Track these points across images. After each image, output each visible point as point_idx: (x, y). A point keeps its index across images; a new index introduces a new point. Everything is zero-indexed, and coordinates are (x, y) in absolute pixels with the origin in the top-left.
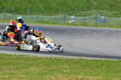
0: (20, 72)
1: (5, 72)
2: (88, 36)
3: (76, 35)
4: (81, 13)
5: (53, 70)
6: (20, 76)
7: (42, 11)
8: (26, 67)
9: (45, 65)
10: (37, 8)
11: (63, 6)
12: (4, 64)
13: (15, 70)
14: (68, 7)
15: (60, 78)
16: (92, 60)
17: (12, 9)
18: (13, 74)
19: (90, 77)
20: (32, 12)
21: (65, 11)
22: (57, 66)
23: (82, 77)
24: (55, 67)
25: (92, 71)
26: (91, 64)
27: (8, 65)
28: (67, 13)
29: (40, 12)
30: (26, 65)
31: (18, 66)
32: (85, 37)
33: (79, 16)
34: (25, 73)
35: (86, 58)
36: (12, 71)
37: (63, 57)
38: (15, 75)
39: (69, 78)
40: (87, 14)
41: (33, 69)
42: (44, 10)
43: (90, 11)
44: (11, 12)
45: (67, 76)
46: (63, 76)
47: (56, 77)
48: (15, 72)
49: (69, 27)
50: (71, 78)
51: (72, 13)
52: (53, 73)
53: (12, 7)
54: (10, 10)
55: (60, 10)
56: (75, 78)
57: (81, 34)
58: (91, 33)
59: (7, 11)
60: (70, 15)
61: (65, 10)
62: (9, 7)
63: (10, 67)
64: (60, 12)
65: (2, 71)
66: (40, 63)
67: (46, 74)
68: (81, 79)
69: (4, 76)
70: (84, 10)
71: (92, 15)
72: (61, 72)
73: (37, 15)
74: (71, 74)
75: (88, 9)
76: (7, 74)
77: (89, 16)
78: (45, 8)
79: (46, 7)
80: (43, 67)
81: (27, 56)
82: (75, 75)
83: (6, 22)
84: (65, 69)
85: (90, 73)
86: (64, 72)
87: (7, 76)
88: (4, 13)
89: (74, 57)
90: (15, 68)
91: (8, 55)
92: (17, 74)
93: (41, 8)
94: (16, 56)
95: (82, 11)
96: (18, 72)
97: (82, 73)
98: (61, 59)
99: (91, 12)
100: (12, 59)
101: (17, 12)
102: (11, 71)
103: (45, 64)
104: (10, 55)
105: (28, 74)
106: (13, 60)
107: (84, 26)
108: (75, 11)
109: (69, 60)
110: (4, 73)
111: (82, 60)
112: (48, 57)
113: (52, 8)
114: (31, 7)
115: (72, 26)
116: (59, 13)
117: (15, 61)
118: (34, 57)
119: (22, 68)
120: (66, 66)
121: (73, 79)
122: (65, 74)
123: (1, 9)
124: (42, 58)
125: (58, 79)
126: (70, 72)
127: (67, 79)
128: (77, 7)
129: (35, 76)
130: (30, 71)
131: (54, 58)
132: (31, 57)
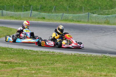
0: (46, 68)
1: (32, 67)
2: (111, 33)
3: (100, 33)
4: (104, 12)
5: (78, 67)
6: (46, 72)
7: (67, 9)
8: (52, 63)
9: (70, 62)
10: (62, 6)
11: (86, 5)
13: (41, 65)
14: (92, 5)
15: (84, 74)
16: (115, 58)
17: (37, 8)
18: (39, 69)
19: (113, 74)
20: (56, 11)
21: (88, 10)
22: (81, 63)
23: (105, 73)
24: (79, 64)
26: (114, 61)
27: (35, 61)
28: (91, 11)
29: (64, 10)
30: (52, 61)
31: (44, 62)
32: (108, 35)
33: (102, 14)
34: (51, 69)
35: (109, 55)
36: (39, 67)
37: (87, 54)
38: (41, 71)
39: (93, 74)
40: (109, 13)
41: (58, 65)
42: (69, 8)
43: (113, 10)
44: (37, 10)
45: (91, 72)
47: (81, 73)
49: (93, 25)
50: (95, 74)
51: (95, 12)
52: (78, 69)
53: (38, 5)
54: (36, 8)
55: (83, 9)
56: (99, 74)
57: (104, 32)
58: (114, 31)
59: (33, 9)
60: (93, 13)
61: (89, 8)
62: (35, 5)
63: (37, 62)
64: (83, 11)
65: (29, 67)
66: (65, 60)
67: (70, 70)
68: (104, 75)
69: (31, 72)
70: (107, 9)
71: (114, 14)
72: (86, 69)
73: (62, 14)
74: (95, 71)
75: (111, 8)
76: (34, 69)
77: (111, 14)
78: (69, 7)
79: (70, 5)
80: (68, 63)
81: (52, 52)
82: (99, 71)
83: (32, 19)
84: (89, 66)
85: (114, 69)
86: (88, 68)
87: (33, 72)
88: (31, 11)
89: (98, 54)
90: (41, 64)
91: (34, 51)
92: (43, 69)
93: (66, 7)
94: (42, 52)
95: (105, 9)
96: (44, 67)
97: (106, 69)
98: (85, 56)
100: (38, 55)
101: (43, 10)
102: (37, 67)
103: (70, 60)
104: (37, 52)
105: (54, 70)
106: (39, 57)
107: (107, 24)
108: (99, 9)
109: (92, 57)
110: (31, 69)
111: (106, 57)
112: (73, 54)
113: (76, 7)
114: (56, 6)
115: (95, 24)
117: (41, 57)
118: (60, 53)
119: (47, 64)
120: (90, 62)
121: (97, 76)
122: (89, 71)
123: (27, 7)
124: (67, 55)
125: (82, 75)
126: (94, 69)
127: (91, 75)
128: (100, 6)
129: (61, 72)
130: (55, 67)
131: (78, 55)
132: (57, 53)
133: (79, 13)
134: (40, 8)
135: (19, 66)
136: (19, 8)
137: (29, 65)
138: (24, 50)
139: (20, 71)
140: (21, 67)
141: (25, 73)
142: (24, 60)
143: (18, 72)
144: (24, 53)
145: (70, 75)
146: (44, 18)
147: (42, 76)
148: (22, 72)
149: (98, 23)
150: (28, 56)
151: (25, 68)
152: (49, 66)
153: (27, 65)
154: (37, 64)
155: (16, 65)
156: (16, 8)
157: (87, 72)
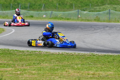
0: (32, 68)
1: (18, 68)
2: (101, 31)
3: (89, 31)
4: (95, 9)
5: (65, 66)
6: (32, 72)
7: (56, 7)
8: (38, 63)
9: (57, 61)
10: (51, 4)
11: (77, 2)
12: (17, 61)
13: (27, 66)
14: (82, 2)
15: (71, 74)
16: (103, 56)
17: (26, 6)
18: (25, 70)
19: (101, 73)
20: (46, 8)
21: (79, 7)
22: (68, 62)
23: (93, 72)
24: (67, 63)
25: (103, 67)
26: (102, 59)
27: (20, 61)
28: (81, 8)
29: (54, 8)
30: (38, 61)
31: (30, 62)
32: (98, 32)
33: (93, 11)
34: (37, 69)
35: (98, 53)
36: (25, 67)
37: (75, 53)
38: (27, 71)
40: (101, 10)
41: (45, 65)
42: (59, 6)
43: (104, 6)
44: (25, 8)
45: (79, 71)
46: (75, 72)
47: (68, 73)
48: (27, 68)
49: (83, 22)
50: (82, 73)
51: (86, 9)
52: (65, 68)
53: (27, 3)
54: (25, 6)
55: (74, 6)
56: (87, 73)
57: (94, 29)
58: (104, 28)
59: (21, 8)
60: (84, 11)
61: (80, 6)
62: (24, 3)
63: (22, 63)
65: (15, 67)
66: (52, 59)
67: (57, 70)
68: (92, 74)
69: (16, 73)
70: (98, 6)
71: (106, 10)
72: (73, 68)
73: (51, 11)
74: (82, 70)
75: (102, 4)
76: (20, 70)
77: (102, 11)
78: (59, 4)
79: (60, 2)
80: (55, 63)
81: (39, 52)
82: (86, 70)
84: (77, 64)
85: (102, 68)
86: (76, 67)
87: (19, 72)
89: (86, 53)
90: (27, 64)
91: (20, 51)
92: (29, 70)
93: (55, 4)
94: (29, 52)
95: (96, 6)
96: (30, 68)
97: (93, 68)
98: (73, 55)
99: (106, 8)
100: (24, 55)
101: (32, 8)
102: (23, 68)
103: (57, 59)
104: (23, 52)
105: (40, 70)
106: (25, 57)
107: (97, 21)
108: (89, 6)
109: (80, 55)
110: (16, 69)
111: (94, 55)
112: (60, 53)
113: (66, 4)
114: (46, 3)
115: (85, 21)
116: (73, 8)
117: (28, 57)
118: (46, 52)
119: (34, 64)
120: (77, 61)
121: (84, 75)
122: (76, 70)
123: (15, 5)
124: (54, 54)
125: (69, 75)
126: (82, 68)
127: (78, 74)
128: (91, 3)
129: (47, 72)
130: (42, 67)
131: (66, 54)
132: (43, 53)
133: (70, 11)
134: (29, 6)
135: (3, 67)
136: (7, 7)
137: (14, 66)
138: (10, 50)
139: (5, 72)
140: (6, 67)
141: (10, 74)
142: (9, 61)
143: (2, 73)
144: (10, 53)
145: (57, 75)
146: (32, 17)
147: (28, 76)
148: (7, 73)
149: (88, 20)
150: (13, 57)
151: (10, 69)
152: (36, 66)
153: (12, 66)
154: (23, 65)
155: (1, 65)
156: (4, 7)
157: (74, 71)
